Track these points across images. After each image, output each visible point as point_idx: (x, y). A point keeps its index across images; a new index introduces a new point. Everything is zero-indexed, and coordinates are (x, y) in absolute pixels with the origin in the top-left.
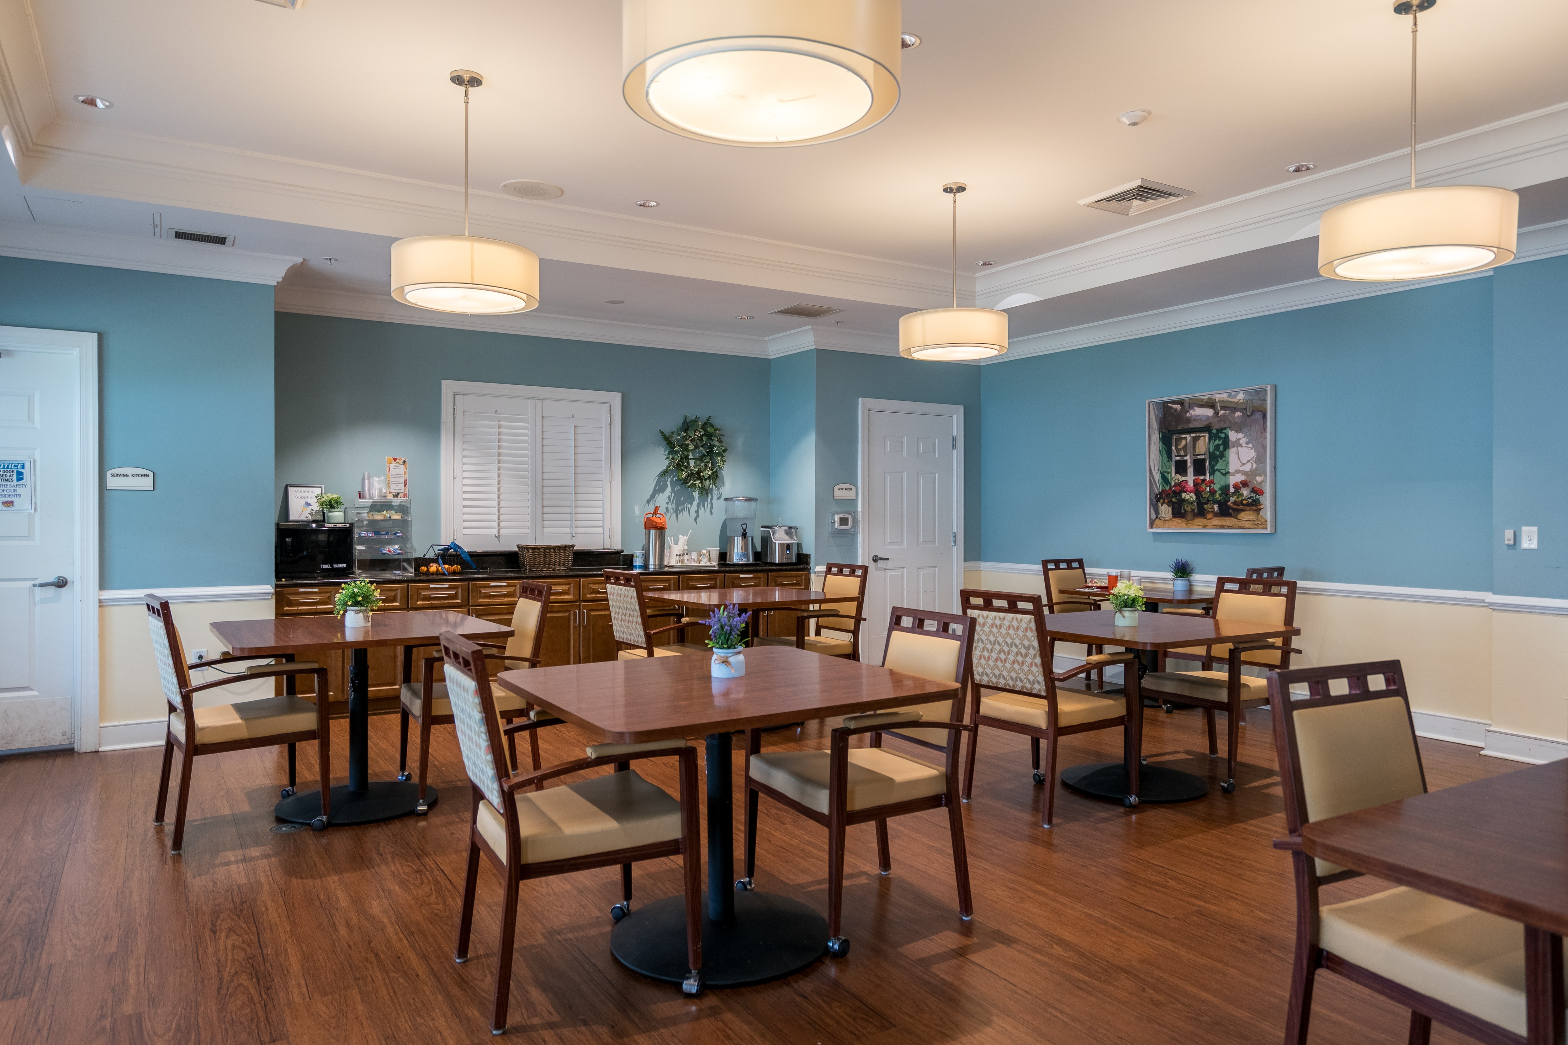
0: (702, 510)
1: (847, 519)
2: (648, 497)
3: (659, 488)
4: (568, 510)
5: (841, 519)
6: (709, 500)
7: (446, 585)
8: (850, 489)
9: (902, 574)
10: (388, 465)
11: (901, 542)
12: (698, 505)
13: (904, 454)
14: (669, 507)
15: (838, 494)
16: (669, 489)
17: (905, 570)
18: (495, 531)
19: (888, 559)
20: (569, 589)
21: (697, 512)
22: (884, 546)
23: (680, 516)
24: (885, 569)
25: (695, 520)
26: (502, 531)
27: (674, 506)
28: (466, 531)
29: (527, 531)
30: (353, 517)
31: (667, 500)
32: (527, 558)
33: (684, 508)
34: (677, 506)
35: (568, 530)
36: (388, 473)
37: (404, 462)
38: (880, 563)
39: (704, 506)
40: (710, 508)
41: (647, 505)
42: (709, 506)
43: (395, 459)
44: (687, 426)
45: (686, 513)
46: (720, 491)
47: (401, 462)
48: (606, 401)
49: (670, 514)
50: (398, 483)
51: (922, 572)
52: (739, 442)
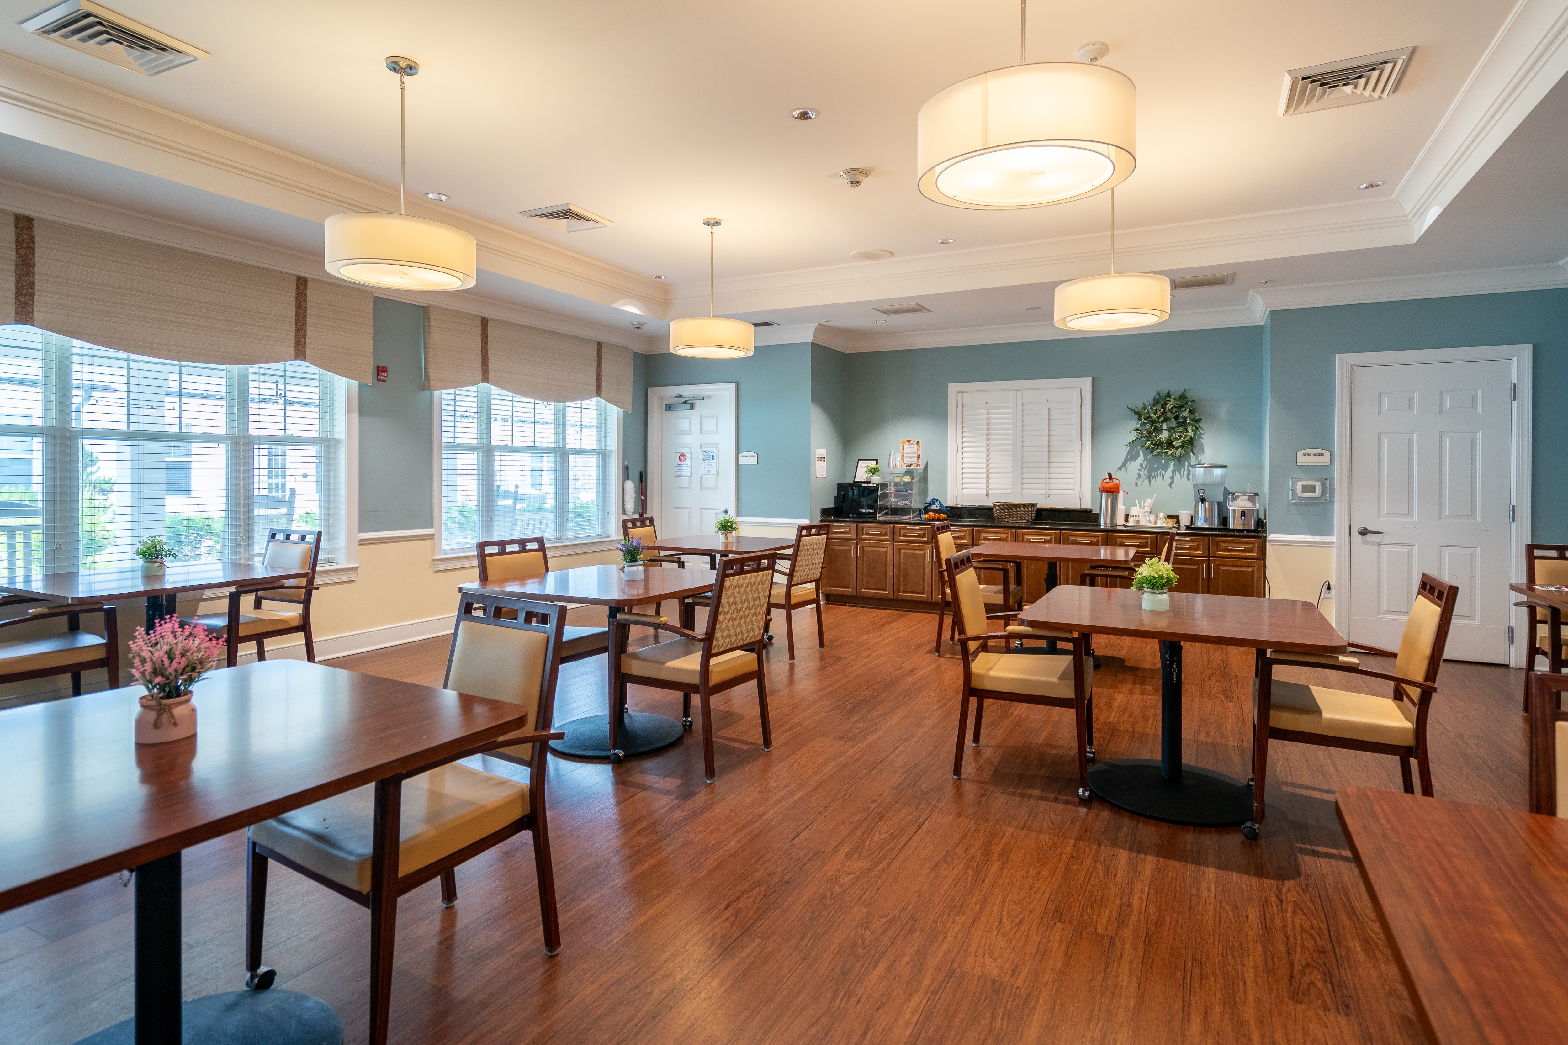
0: (1177, 477)
1: (1315, 486)
2: (1120, 465)
3: (1131, 457)
4: (1043, 476)
5: (1303, 486)
6: (1186, 467)
7: (918, 527)
8: (1323, 455)
9: (1410, 554)
10: (901, 445)
11: (1409, 513)
12: (1173, 471)
13: (1416, 412)
14: (1142, 473)
15: (1301, 459)
16: (1141, 457)
17: (1415, 547)
18: (985, 491)
19: (1382, 533)
20: (1007, 537)
21: (1172, 478)
22: (1379, 517)
23: (1153, 481)
24: (1379, 544)
25: (1170, 485)
26: (991, 491)
27: (1146, 472)
28: (964, 491)
29: (1010, 491)
30: (887, 480)
31: (1140, 467)
32: (996, 511)
33: (1157, 474)
34: (1150, 472)
35: (1043, 492)
36: (901, 450)
37: (918, 443)
38: (1369, 537)
39: (1180, 472)
40: (1187, 474)
41: (1118, 471)
42: (1186, 472)
43: (909, 441)
44: (1161, 400)
45: (1159, 478)
46: (1199, 458)
47: (915, 443)
48: (1078, 386)
49: (1142, 480)
50: (911, 457)
51: (1447, 552)
52: (1223, 411)
